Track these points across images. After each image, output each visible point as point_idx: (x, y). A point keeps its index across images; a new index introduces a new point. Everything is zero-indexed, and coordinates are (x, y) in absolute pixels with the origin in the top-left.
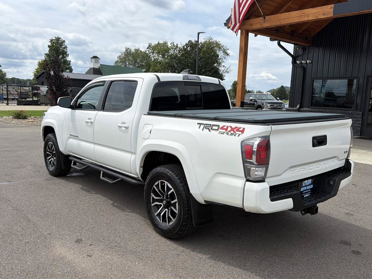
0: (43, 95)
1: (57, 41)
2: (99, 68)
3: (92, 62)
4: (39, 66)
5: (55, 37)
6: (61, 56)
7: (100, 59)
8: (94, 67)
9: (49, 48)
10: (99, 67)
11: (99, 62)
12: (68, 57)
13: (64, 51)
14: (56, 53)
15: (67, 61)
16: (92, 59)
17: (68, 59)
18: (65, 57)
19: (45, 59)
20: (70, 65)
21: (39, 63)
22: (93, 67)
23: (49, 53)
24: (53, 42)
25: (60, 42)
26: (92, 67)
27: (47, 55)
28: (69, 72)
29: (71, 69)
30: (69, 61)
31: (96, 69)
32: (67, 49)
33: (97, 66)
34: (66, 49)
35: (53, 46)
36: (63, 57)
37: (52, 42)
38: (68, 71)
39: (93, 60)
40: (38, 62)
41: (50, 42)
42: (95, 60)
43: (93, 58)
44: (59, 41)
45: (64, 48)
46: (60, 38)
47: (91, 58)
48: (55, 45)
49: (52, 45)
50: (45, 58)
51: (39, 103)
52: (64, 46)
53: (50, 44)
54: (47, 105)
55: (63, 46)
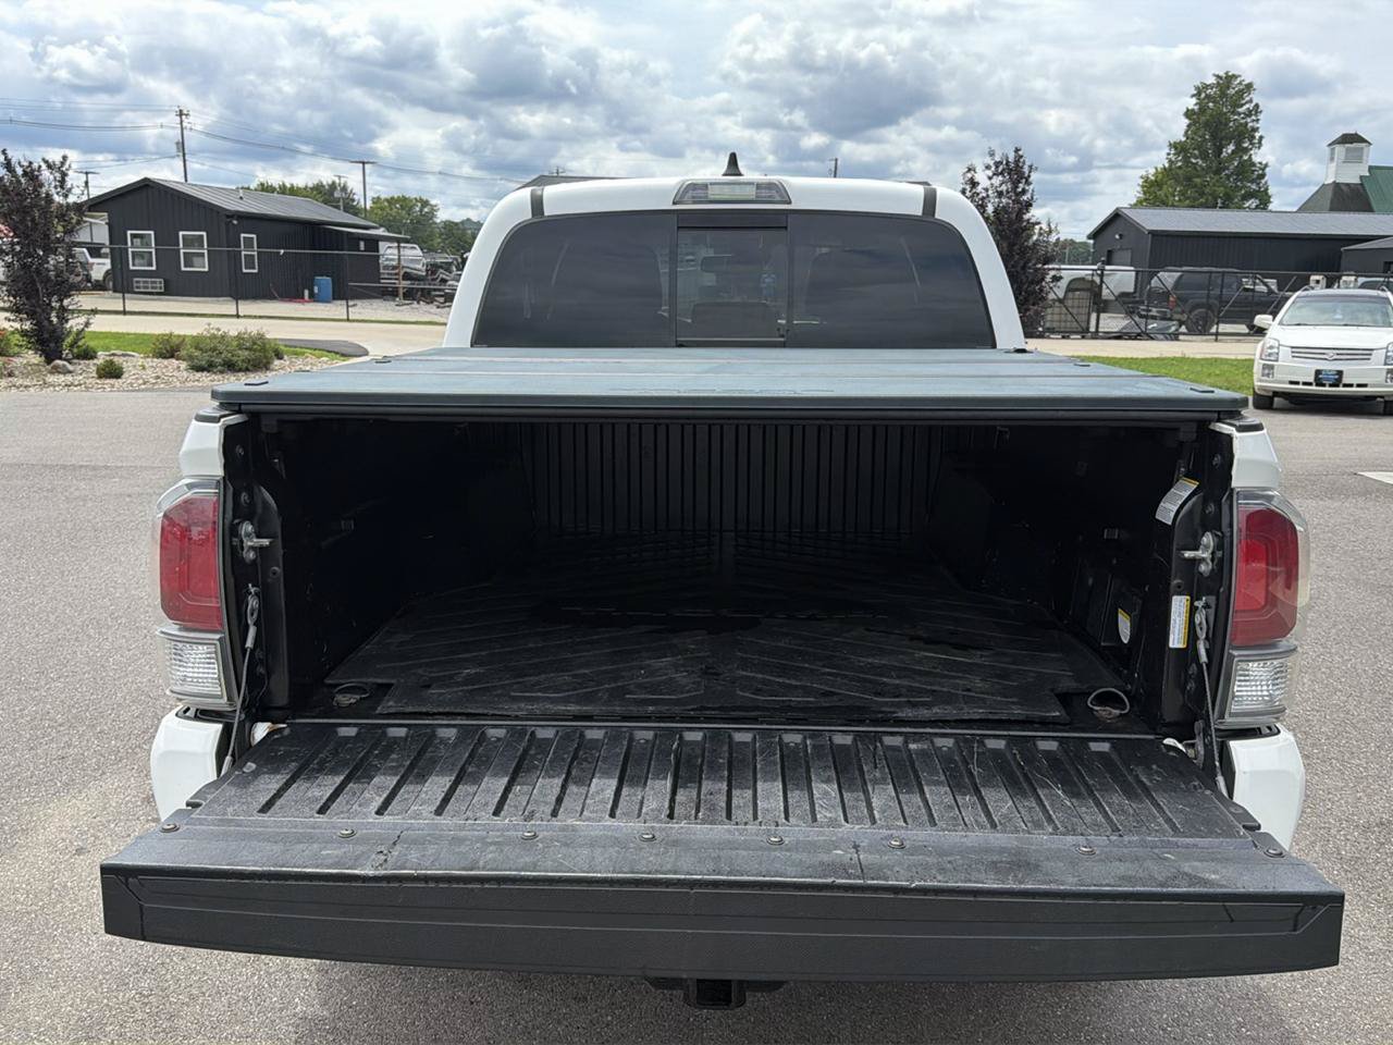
0: (1053, 300)
1: (1220, 90)
2: (1361, 184)
3: (1332, 159)
4: (1145, 193)
5: (1214, 75)
6: (1231, 148)
7: (1370, 144)
8: (1339, 180)
9: (1187, 121)
10: (1361, 177)
11: (1365, 158)
12: (1259, 148)
13: (1246, 124)
14: (1214, 137)
15: (1254, 164)
16: (1333, 150)
17: (1258, 156)
18: (1246, 150)
19: (1167, 165)
20: (1263, 181)
21: (1146, 180)
22: (1334, 182)
23: (1184, 139)
24: (1207, 96)
25: (1233, 92)
26: (1330, 181)
27: (1176, 149)
28: (1257, 207)
29: (1267, 194)
30: (1260, 163)
31: (1343, 187)
32: (1261, 117)
33: (1352, 175)
34: (1254, 117)
35: (1203, 109)
36: (1240, 150)
37: (1203, 95)
38: (1253, 203)
39: (1339, 149)
40: (1142, 177)
41: (1193, 96)
42: (1347, 149)
43: (1339, 143)
44: (1228, 88)
45: (1249, 114)
46: (1235, 77)
47: (1330, 145)
48: (1211, 104)
49: (1200, 109)
50: (1170, 161)
51: (1040, 329)
52: (1247, 106)
53: (1192, 103)
54: (1068, 338)
55: (1242, 105)
